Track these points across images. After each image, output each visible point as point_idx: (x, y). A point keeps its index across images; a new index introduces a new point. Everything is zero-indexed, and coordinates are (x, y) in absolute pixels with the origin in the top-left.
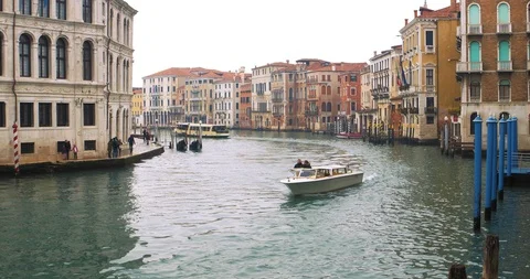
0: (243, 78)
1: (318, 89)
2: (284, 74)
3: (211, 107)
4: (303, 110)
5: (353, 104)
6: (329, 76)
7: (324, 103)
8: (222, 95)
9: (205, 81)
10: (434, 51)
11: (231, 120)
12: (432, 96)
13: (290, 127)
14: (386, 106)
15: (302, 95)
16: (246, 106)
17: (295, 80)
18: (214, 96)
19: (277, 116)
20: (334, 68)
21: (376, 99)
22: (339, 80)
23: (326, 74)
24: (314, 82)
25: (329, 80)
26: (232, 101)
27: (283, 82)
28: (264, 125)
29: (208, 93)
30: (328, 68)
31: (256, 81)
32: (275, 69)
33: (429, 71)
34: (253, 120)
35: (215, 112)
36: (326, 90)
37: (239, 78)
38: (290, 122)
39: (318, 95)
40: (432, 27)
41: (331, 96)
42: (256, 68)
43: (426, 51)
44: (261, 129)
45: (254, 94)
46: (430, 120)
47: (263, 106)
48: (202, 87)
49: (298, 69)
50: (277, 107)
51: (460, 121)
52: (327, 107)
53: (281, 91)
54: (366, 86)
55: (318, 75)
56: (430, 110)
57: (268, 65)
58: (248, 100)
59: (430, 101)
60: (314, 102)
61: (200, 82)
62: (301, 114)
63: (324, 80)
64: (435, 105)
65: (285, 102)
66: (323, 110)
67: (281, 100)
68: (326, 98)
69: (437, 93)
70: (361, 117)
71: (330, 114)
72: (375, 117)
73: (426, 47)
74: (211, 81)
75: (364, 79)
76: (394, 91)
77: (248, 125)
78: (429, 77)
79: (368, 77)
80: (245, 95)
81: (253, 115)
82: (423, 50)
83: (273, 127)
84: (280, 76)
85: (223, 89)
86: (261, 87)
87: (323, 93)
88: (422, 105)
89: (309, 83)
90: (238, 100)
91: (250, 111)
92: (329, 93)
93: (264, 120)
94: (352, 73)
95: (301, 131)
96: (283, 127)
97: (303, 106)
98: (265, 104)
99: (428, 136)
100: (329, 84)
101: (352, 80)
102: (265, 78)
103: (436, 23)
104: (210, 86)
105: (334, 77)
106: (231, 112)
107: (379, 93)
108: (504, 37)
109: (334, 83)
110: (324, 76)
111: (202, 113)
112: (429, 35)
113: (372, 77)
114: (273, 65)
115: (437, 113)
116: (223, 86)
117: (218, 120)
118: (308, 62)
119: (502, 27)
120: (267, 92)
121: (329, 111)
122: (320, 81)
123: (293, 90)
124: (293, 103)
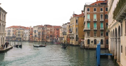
0: (31, 29)
1: (49, 32)
2: (41, 28)
3: (23, 35)
4: (46, 37)
5: (58, 36)
6: (52, 29)
7: (51, 35)
8: (26, 33)
9: (21, 29)
10: (78, 24)
11: (28, 39)
12: (77, 35)
13: (42, 41)
14: (66, 37)
15: (45, 33)
16: (31, 36)
17: (44, 30)
18: (23, 33)
19: (39, 38)
20: (53, 27)
21: (63, 35)
22: (54, 30)
23: (51, 28)
24: (48, 30)
25: (52, 30)
26: (28, 34)
27: (41, 30)
28: (36, 40)
29: (22, 32)
31: (34, 30)
32: (39, 27)
33: (77, 29)
34: (33, 39)
35: (24, 37)
36: (51, 32)
37: (30, 29)
38: (42, 40)
39: (49, 33)
40: (77, 19)
42: (34, 27)
43: (76, 24)
44: (35, 41)
45: (34, 33)
46: (77, 40)
47: (36, 36)
48: (21, 31)
49: (44, 27)
50: (39, 36)
51: (84, 41)
52: (51, 36)
53: (40, 32)
54: (61, 32)
55: (49, 29)
56: (77, 38)
57: (37, 26)
58: (32, 34)
59: (77, 36)
60: (48, 35)
61: (20, 29)
62: (45, 38)
63: (51, 30)
65: (41, 35)
66: (50, 37)
67: (40, 34)
68: (51, 34)
69: (78, 34)
70: (60, 39)
71: (52, 38)
72: (63, 39)
73: (76, 23)
74: (23, 29)
75: (60, 30)
76: (68, 33)
77: (32, 40)
78: (77, 30)
79: (61, 29)
81: (33, 38)
82: (75, 24)
83: (38, 41)
85: (26, 31)
86: (35, 31)
87: (50, 33)
88: (75, 37)
89: (47, 30)
90: (30, 34)
91: (32, 37)
92: (52, 33)
93: (36, 39)
94: (57, 28)
96: (41, 41)
97: (46, 36)
99: (76, 44)
100: (52, 31)
101: (57, 30)
102: (36, 29)
103: (78, 18)
105: (53, 29)
106: (28, 37)
107: (64, 33)
108: (95, 22)
109: (53, 31)
111: (21, 37)
112: (77, 20)
113: (62, 29)
114: (39, 26)
115: (78, 39)
116: (26, 30)
117: (24, 39)
118: (47, 25)
119: (95, 19)
120: (37, 32)
121: (52, 37)
122: (50, 30)
123: (43, 32)
124: (43, 35)
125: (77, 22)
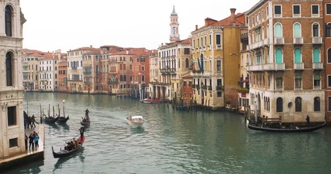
0: (59, 57)
1: (117, 66)
2: (92, 56)
3: (37, 76)
4: (106, 80)
5: (143, 76)
6: (124, 58)
7: (121, 76)
8: (45, 69)
9: (32, 59)
10: (222, 48)
11: (52, 86)
12: (220, 78)
13: (97, 91)
14: (178, 82)
15: (105, 70)
16: (63, 76)
17: (100, 60)
18: (39, 69)
19: (88, 84)
20: (127, 52)
21: (164, 75)
22: (131, 59)
23: (123, 56)
24: (114, 61)
25: (124, 60)
26: (52, 73)
27: (91, 61)
28: (77, 90)
29: (35, 67)
30: (124, 53)
31: (71, 59)
32: (85, 52)
33: (219, 62)
34: (69, 86)
35: (40, 80)
36: (122, 67)
37: (57, 57)
38: (97, 88)
39: (117, 70)
40: (220, 32)
41: (126, 71)
42: (71, 51)
43: (217, 48)
44: (75, 93)
45: (69, 68)
46: (219, 94)
47: (76, 78)
48: (30, 63)
49: (102, 52)
50: (87, 78)
52: (123, 78)
53: (90, 67)
54: (155, 66)
55: (117, 57)
56: (219, 88)
57: (80, 49)
58: (64, 72)
59: (219, 81)
60: (114, 75)
61: (29, 59)
62: (104, 83)
63: (121, 60)
64: (223, 85)
65: (93, 74)
66: (121, 80)
67: (90, 73)
68: (123, 73)
69: (224, 76)
70: (154, 87)
71: (125, 83)
72: (168, 88)
73: (217, 45)
74: (37, 59)
75: (152, 61)
77: (65, 89)
78: (218, 66)
79: (156, 60)
80: (62, 69)
81: (69, 83)
82: (214, 47)
83: (84, 91)
84: (90, 57)
85: (45, 65)
86: (75, 65)
87: (121, 69)
89: (109, 62)
90: (57, 72)
91: (66, 80)
92: (125, 69)
93: (77, 86)
94: (143, 56)
95: (104, 94)
96: (92, 91)
97: (106, 77)
98: (78, 76)
99: (219, 105)
100: (125, 63)
101: (142, 61)
102: (78, 58)
103: (223, 29)
104: (36, 62)
105: (128, 58)
106: (52, 80)
107: (168, 72)
108: (298, 46)
109: (127, 62)
110: (121, 58)
111: (31, 80)
112: (218, 37)
113: (160, 60)
115: (223, 90)
116: (45, 62)
117: (42, 85)
118: (108, 48)
119: (298, 39)
120: (80, 68)
121: (125, 80)
122: (119, 61)
123: (99, 66)
124: (99, 75)
125: (218, 42)
